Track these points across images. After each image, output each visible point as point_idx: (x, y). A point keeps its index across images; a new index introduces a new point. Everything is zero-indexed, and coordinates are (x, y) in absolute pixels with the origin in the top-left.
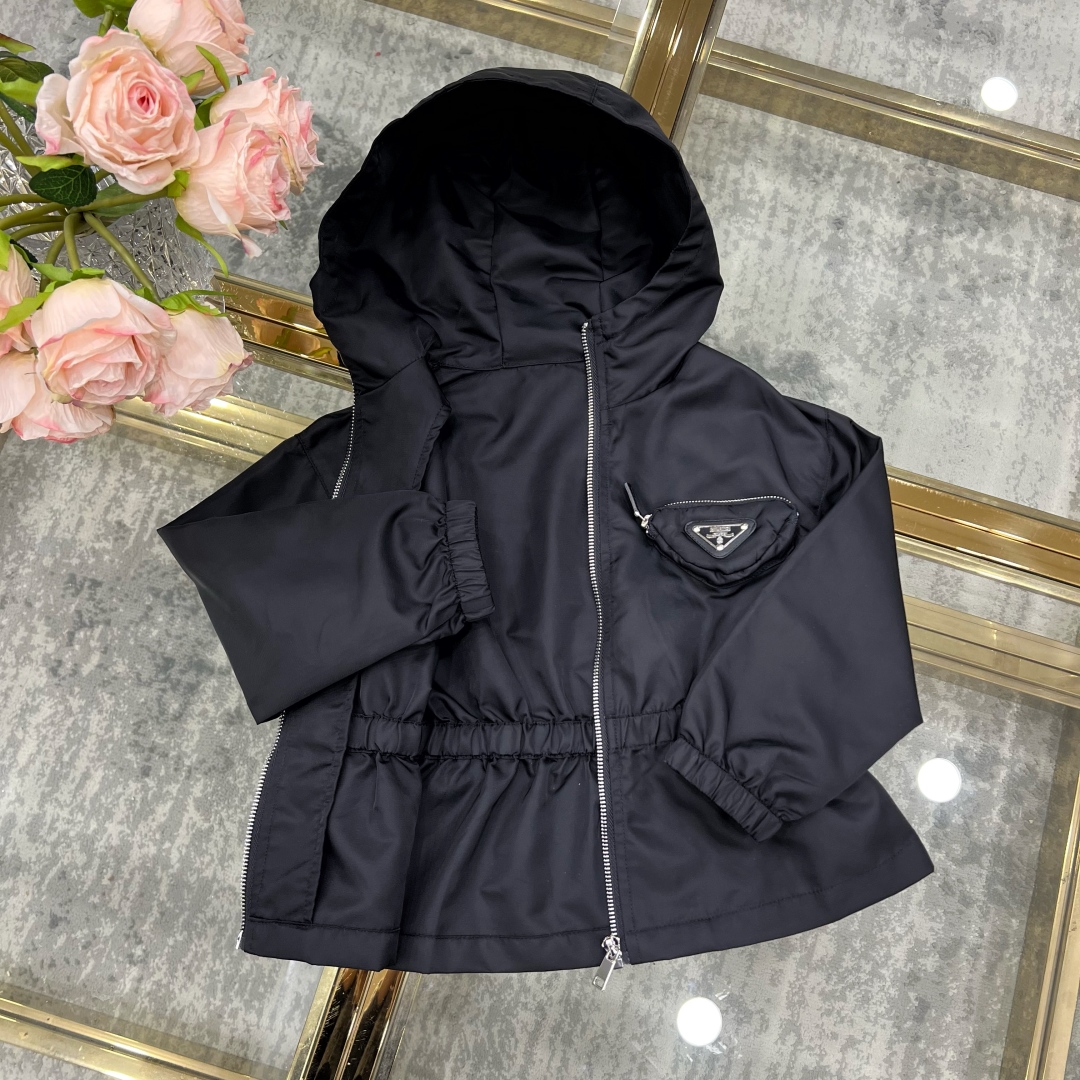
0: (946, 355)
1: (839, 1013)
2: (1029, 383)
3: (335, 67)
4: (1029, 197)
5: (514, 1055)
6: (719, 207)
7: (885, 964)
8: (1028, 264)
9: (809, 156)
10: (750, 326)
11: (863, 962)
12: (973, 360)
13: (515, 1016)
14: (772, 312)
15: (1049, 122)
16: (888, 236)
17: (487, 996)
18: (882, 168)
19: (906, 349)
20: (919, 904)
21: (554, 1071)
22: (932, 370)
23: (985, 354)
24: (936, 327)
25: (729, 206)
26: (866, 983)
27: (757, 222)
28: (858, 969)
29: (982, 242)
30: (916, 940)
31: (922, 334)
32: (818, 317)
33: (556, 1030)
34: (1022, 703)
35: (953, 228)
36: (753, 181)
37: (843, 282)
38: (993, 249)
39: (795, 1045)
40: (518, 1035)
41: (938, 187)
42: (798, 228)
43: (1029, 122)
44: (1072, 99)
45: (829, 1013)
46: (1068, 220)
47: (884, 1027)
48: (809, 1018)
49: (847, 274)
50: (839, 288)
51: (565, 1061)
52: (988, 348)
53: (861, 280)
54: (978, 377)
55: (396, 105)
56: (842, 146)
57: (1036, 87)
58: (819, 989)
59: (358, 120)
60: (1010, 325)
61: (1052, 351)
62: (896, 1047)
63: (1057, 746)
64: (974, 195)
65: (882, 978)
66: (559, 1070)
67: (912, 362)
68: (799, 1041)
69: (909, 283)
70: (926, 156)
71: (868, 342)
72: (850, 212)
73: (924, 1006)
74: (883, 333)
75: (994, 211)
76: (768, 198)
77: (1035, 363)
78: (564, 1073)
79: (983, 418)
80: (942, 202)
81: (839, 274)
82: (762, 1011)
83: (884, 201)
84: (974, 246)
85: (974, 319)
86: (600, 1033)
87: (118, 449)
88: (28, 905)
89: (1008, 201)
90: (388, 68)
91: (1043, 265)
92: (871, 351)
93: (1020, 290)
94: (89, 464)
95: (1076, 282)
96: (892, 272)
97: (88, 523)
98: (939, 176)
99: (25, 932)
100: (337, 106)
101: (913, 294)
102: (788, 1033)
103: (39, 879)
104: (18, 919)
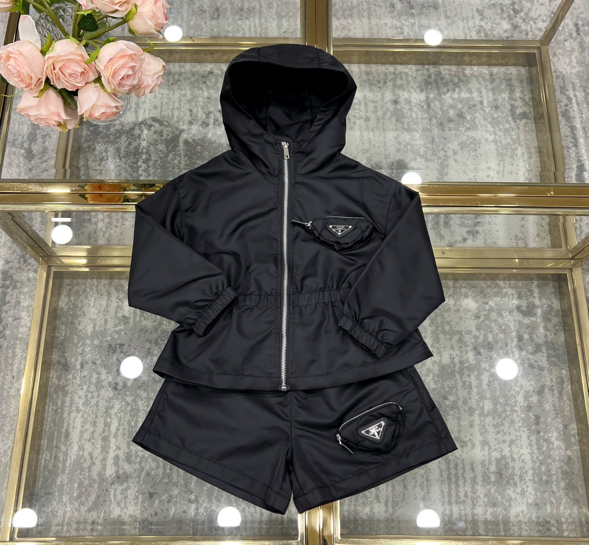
0: (459, 144)
1: (503, 431)
2: (498, 147)
4: (472, 69)
7: (516, 405)
8: (481, 97)
9: (374, 77)
10: (372, 156)
11: (506, 407)
14: (379, 147)
15: (471, 36)
16: (418, 102)
18: (406, 74)
19: (441, 147)
21: (390, 492)
22: (455, 153)
23: (475, 140)
24: (451, 134)
26: (510, 415)
27: (360, 111)
28: (505, 411)
29: (459, 93)
30: (526, 391)
31: (446, 139)
32: (400, 143)
37: (406, 126)
38: (464, 95)
39: (489, 450)
41: (433, 75)
42: (379, 109)
43: (462, 37)
44: (477, 24)
45: (498, 432)
46: (491, 75)
47: (523, 431)
48: (491, 436)
49: (406, 122)
50: (405, 129)
52: (476, 137)
53: (413, 123)
54: (475, 150)
55: (187, 104)
56: (386, 69)
57: (460, 23)
58: (491, 424)
59: (173, 115)
60: (482, 125)
61: (503, 130)
62: (531, 438)
64: (449, 75)
65: (516, 411)
66: (392, 491)
67: (446, 151)
68: (490, 448)
69: (433, 119)
70: (423, 64)
71: (424, 149)
72: (399, 96)
73: (537, 418)
74: (429, 143)
75: (460, 80)
76: (362, 100)
77: (497, 138)
79: (483, 166)
80: (436, 82)
81: (403, 123)
82: (470, 440)
83: (412, 87)
84: (456, 96)
85: (466, 126)
87: (112, 285)
88: (137, 492)
89: (464, 73)
90: (179, 89)
91: (487, 97)
92: (426, 152)
93: (481, 109)
94: (101, 295)
95: (504, 99)
96: (425, 116)
97: (109, 320)
98: (432, 71)
99: (139, 504)
100: (161, 111)
101: (437, 123)
102: (484, 446)
103: (138, 479)
104: (134, 499)
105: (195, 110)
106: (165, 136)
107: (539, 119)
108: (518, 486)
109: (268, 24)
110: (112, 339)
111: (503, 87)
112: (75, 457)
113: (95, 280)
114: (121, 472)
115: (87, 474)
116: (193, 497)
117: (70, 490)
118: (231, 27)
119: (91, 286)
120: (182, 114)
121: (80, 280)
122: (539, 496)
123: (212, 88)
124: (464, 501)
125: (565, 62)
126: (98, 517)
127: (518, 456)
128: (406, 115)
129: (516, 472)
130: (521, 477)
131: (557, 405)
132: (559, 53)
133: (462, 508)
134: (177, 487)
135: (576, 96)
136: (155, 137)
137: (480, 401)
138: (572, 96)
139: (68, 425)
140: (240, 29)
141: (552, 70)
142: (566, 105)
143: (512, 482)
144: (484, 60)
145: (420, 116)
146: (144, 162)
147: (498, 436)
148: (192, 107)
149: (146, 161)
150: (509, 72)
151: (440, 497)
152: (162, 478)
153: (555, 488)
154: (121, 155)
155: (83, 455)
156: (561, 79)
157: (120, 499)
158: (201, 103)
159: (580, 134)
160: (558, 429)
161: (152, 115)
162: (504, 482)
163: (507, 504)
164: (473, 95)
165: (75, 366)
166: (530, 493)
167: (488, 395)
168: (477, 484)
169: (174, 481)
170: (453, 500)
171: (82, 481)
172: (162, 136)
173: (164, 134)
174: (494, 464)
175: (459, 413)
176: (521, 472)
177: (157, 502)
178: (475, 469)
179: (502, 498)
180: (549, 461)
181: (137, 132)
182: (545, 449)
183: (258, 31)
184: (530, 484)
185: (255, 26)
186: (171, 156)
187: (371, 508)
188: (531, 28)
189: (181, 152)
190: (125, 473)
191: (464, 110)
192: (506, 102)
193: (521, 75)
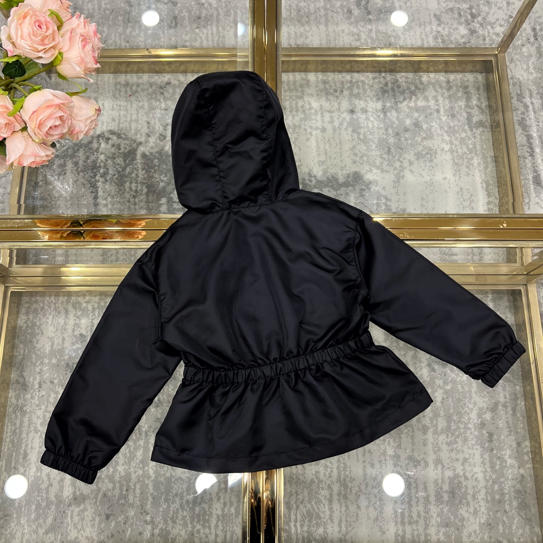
0: (415, 155)
1: (456, 449)
2: (454, 156)
3: (113, 107)
4: (429, 77)
5: (325, 511)
6: (299, 120)
7: (469, 423)
8: (437, 105)
9: (330, 86)
10: (328, 167)
11: (460, 424)
12: (427, 153)
13: (320, 494)
14: (335, 158)
15: (428, 42)
16: (375, 111)
17: (305, 489)
18: (363, 82)
19: (397, 157)
20: (476, 392)
21: (344, 512)
22: (411, 163)
23: (432, 150)
24: (407, 144)
25: (303, 118)
26: (464, 433)
27: (317, 121)
28: (459, 428)
29: (415, 102)
31: (402, 149)
32: (356, 155)
33: (339, 494)
34: (493, 294)
35: (401, 99)
36: (310, 104)
37: (362, 137)
38: (421, 103)
39: (442, 469)
40: (324, 502)
41: (389, 83)
42: (335, 119)
43: (419, 44)
44: (434, 29)
45: (452, 450)
46: (448, 82)
47: (477, 449)
48: (445, 455)
49: (362, 132)
50: (361, 140)
51: (347, 507)
52: (432, 146)
53: (369, 133)
54: (431, 161)
55: (145, 116)
56: (343, 78)
57: (418, 28)
58: (444, 442)
59: (130, 127)
60: (438, 134)
61: (459, 139)
62: (485, 456)
63: (513, 308)
64: (405, 82)
65: (470, 429)
66: (346, 511)
67: (401, 162)
68: (443, 467)
69: (390, 129)
70: (380, 72)
71: (380, 159)
72: (355, 105)
73: (491, 435)
74: (385, 153)
75: (417, 88)
76: (318, 110)
77: (453, 147)
78: (348, 512)
79: (439, 177)
80: (393, 90)
81: (359, 134)
82: (424, 458)
83: (368, 96)
84: (412, 104)
85: (422, 136)
86: (358, 490)
87: (70, 302)
88: (94, 513)
89: (421, 81)
90: (136, 101)
91: (444, 104)
92: (382, 163)
93: (437, 118)
94: (59, 313)
95: (460, 107)
96: (381, 126)
97: (67, 338)
98: (388, 79)
99: (96, 526)
100: (119, 124)
101: (393, 133)
102: (438, 465)
103: (94, 500)
104: (91, 521)
105: (153, 122)
106: (122, 150)
107: (496, 127)
108: (471, 506)
109: (226, 32)
110: (70, 358)
111: (460, 94)
112: (33, 478)
113: (53, 298)
114: (78, 493)
115: (45, 496)
116: (148, 518)
117: (28, 511)
118: (189, 36)
119: (49, 303)
120: (140, 126)
121: (38, 298)
122: (492, 516)
123: (169, 99)
124: (417, 522)
125: (522, 68)
126: (55, 539)
127: (471, 475)
128: (362, 125)
129: (469, 492)
130: (474, 496)
131: (511, 422)
132: (517, 59)
133: (415, 527)
134: (133, 509)
135: (532, 103)
136: (113, 150)
137: (434, 419)
138: (529, 104)
139: (27, 446)
140: (198, 38)
141: (509, 77)
142: (523, 113)
143: (464, 501)
144: (440, 66)
145: (376, 125)
146: (101, 176)
147: (451, 454)
148: (149, 119)
149: (104, 175)
150: (466, 79)
151: (393, 516)
152: (119, 499)
153: (507, 507)
154: (79, 169)
155: (41, 477)
156: (517, 86)
157: (77, 521)
158: (158, 115)
159: (536, 142)
160: (511, 446)
161: (109, 128)
162: (457, 502)
163: (460, 524)
164: (430, 104)
165: (33, 385)
166: (483, 513)
167: (442, 413)
168: (430, 503)
169: (130, 502)
170: (406, 520)
171: (39, 503)
172: (119, 149)
173: (122, 147)
174: (447, 482)
175: (413, 431)
176: (474, 491)
177: (113, 524)
178: (428, 488)
179: (455, 518)
180: (502, 480)
181: (95, 145)
182: (498, 467)
183: (216, 39)
184: (482, 503)
185: (212, 34)
186: (128, 170)
187: (325, 528)
188: (489, 33)
189: (139, 165)
190: (82, 494)
191: (420, 119)
192: (463, 111)
193: (478, 82)
